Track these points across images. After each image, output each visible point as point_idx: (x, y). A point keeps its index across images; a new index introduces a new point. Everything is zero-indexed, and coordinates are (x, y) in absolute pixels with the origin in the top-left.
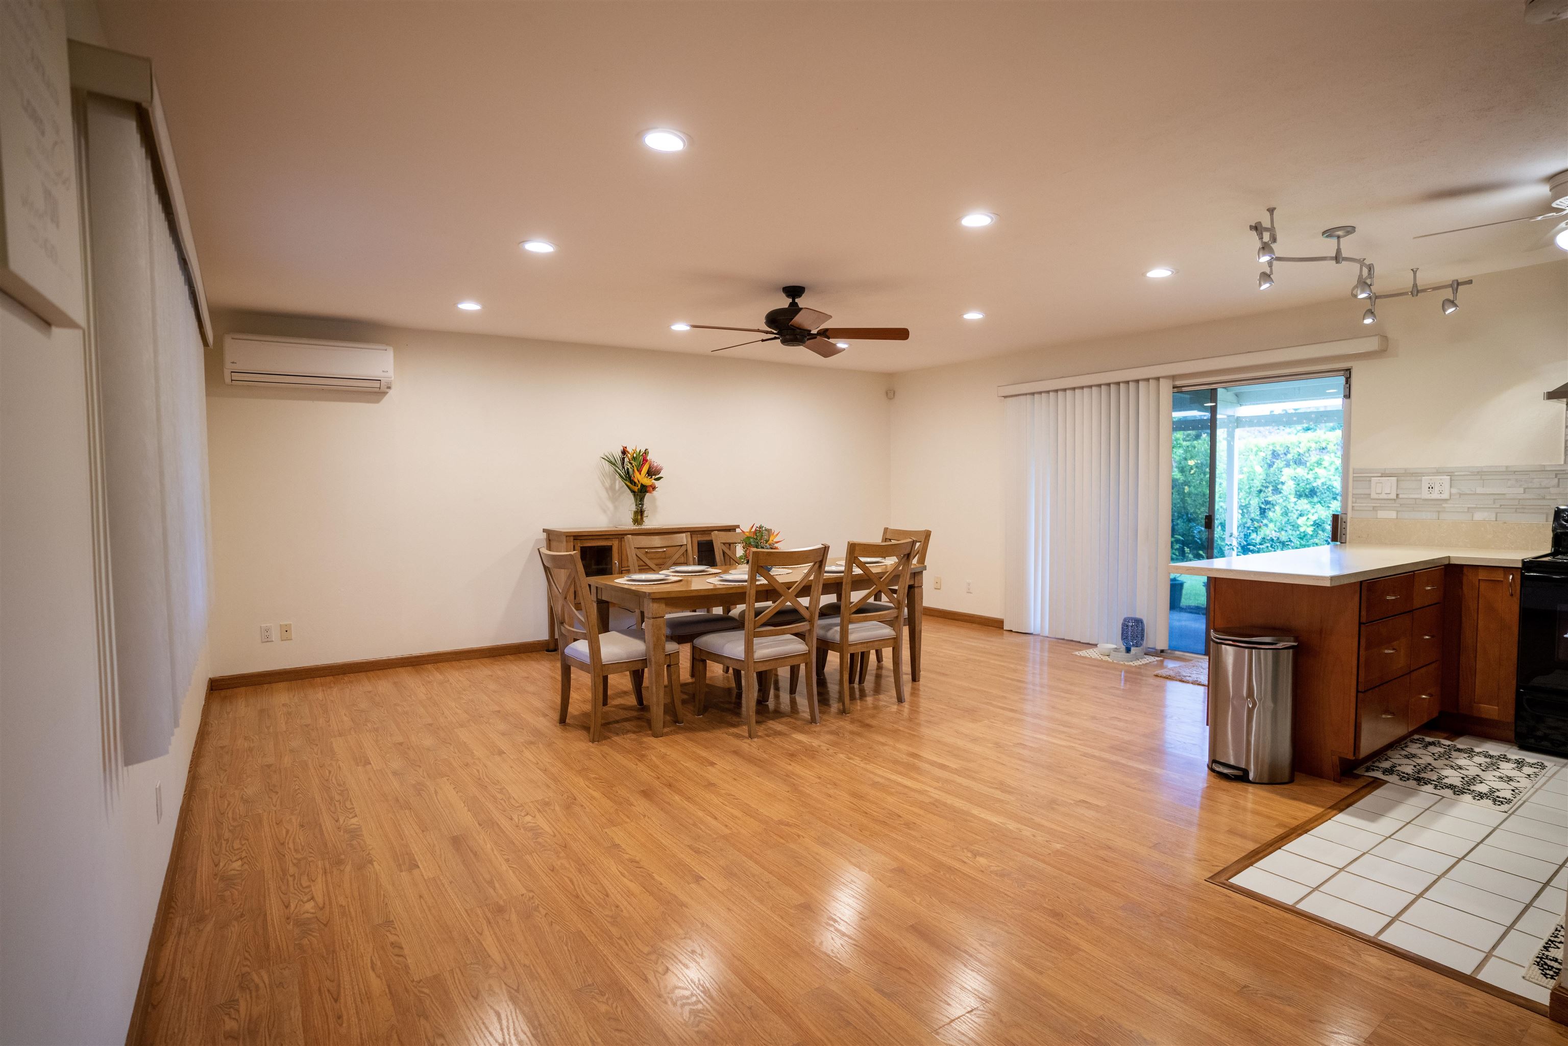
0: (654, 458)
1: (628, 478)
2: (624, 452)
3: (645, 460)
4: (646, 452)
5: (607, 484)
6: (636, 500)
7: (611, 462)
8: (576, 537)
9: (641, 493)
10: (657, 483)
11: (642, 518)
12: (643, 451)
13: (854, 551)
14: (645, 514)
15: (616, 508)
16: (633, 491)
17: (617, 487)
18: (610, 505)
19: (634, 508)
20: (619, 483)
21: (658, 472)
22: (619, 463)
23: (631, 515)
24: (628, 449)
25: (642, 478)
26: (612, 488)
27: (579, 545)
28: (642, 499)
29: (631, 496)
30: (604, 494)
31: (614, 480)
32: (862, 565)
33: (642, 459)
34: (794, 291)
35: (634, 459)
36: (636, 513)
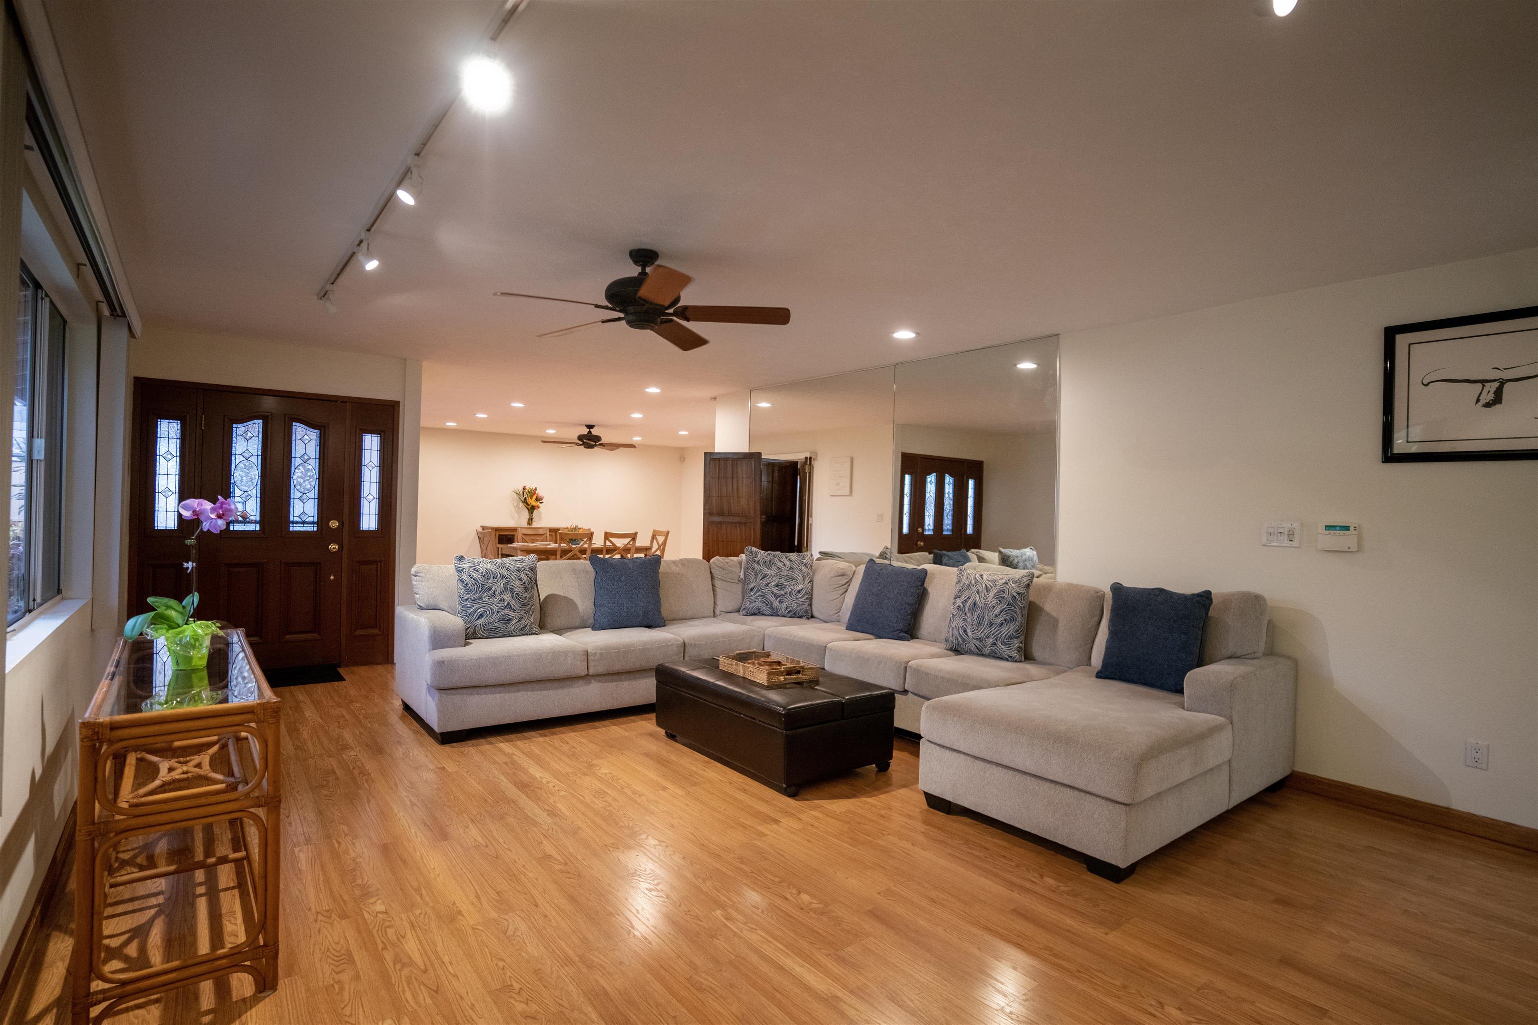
0: (540, 492)
1: (525, 502)
2: (524, 489)
3: (535, 493)
4: (536, 489)
5: (515, 505)
6: (529, 513)
7: (517, 493)
8: (497, 530)
9: (531, 509)
10: (540, 505)
11: (532, 522)
12: (534, 488)
13: (607, 536)
14: (534, 520)
15: (519, 517)
16: (527, 508)
17: (520, 506)
18: (516, 516)
19: (528, 517)
20: (521, 504)
21: (541, 499)
22: (522, 494)
23: (526, 520)
24: (526, 487)
25: (532, 502)
26: (518, 507)
27: (498, 534)
28: (532, 513)
29: (527, 510)
30: (513, 509)
31: (519, 503)
32: (611, 542)
33: (532, 492)
34: (590, 427)
35: (529, 492)
36: (529, 519)
